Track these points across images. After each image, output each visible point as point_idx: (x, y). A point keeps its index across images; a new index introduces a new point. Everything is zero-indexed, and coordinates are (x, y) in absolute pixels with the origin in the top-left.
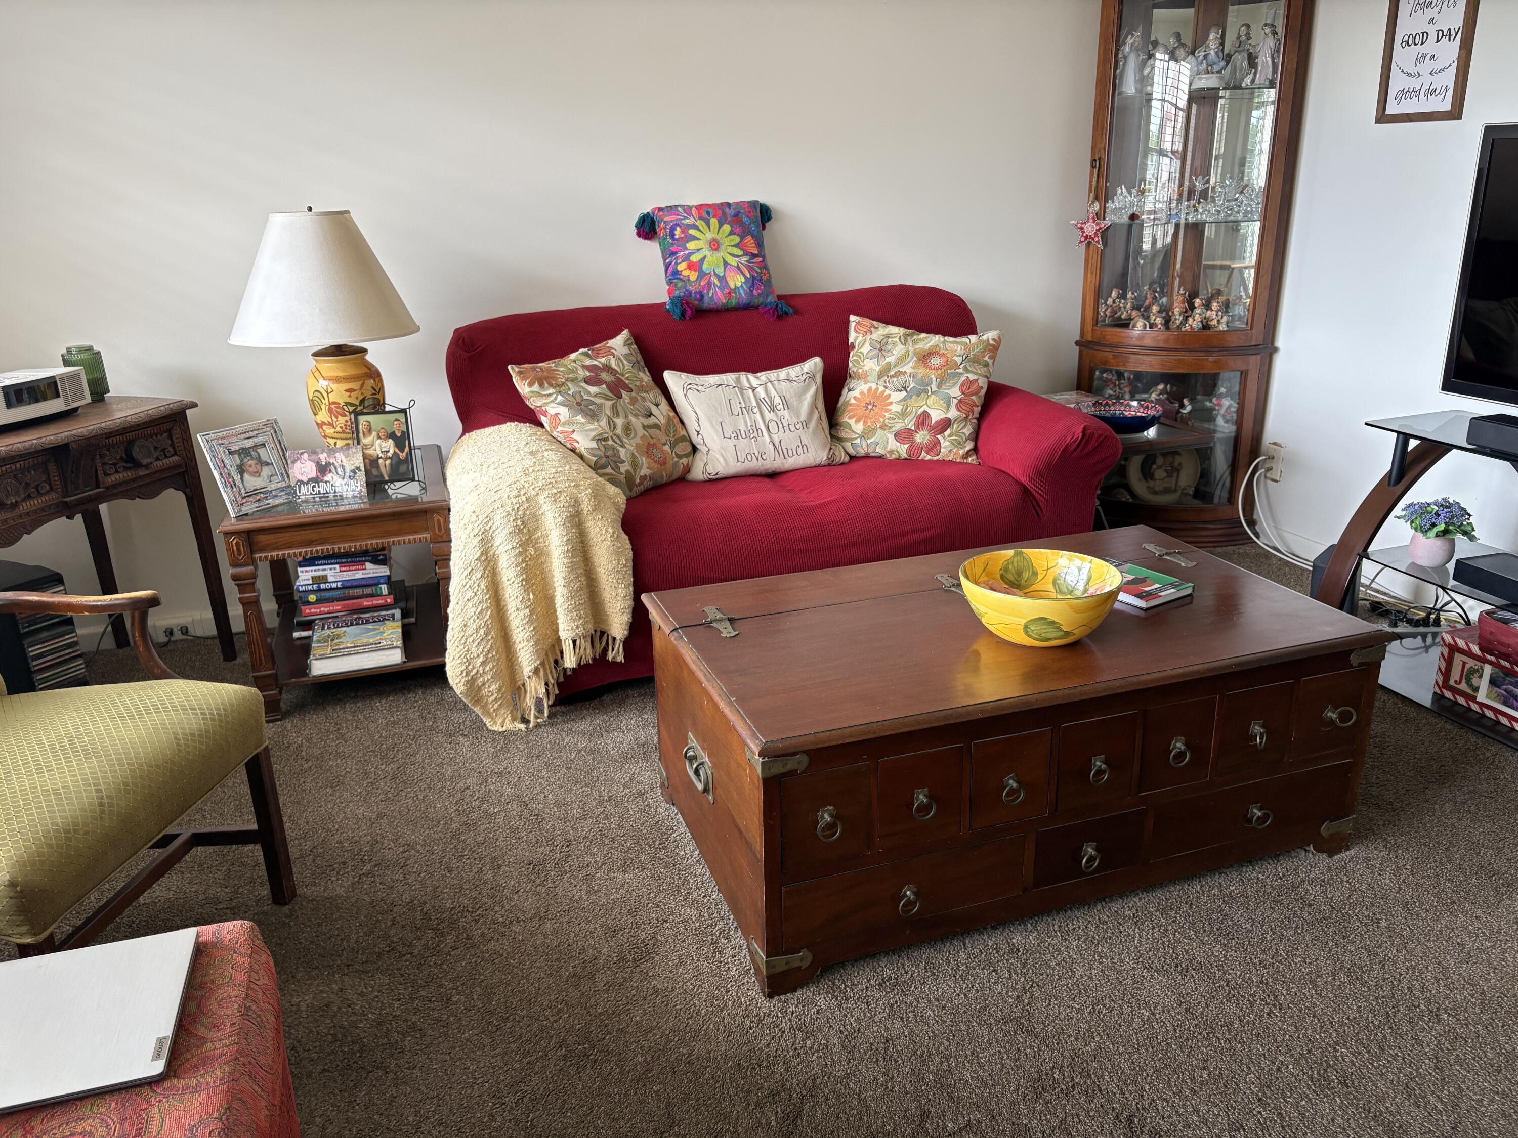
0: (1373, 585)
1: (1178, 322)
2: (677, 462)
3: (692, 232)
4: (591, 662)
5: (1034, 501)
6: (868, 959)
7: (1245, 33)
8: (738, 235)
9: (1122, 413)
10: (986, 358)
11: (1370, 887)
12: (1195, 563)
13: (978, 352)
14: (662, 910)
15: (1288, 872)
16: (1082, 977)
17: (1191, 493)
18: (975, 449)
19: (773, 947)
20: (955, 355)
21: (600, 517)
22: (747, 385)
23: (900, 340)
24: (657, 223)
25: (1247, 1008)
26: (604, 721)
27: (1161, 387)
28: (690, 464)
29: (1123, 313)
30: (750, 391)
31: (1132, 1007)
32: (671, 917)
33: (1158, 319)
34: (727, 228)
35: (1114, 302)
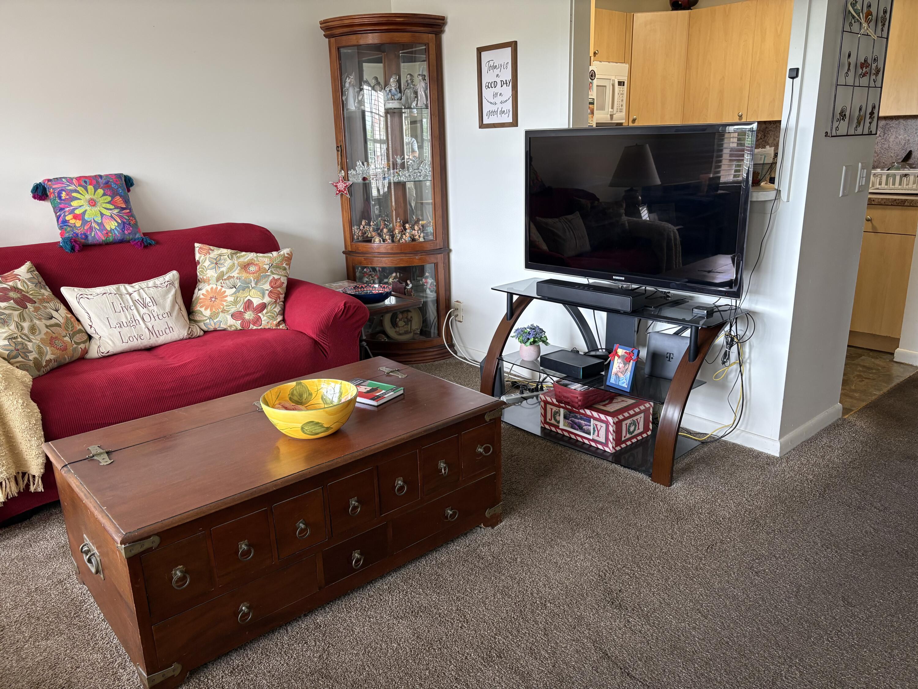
0: (512, 372)
1: (398, 238)
2: (76, 347)
3: (74, 194)
4: (16, 495)
5: (321, 348)
6: (223, 657)
7: (409, 79)
8: (110, 196)
9: (372, 292)
10: (284, 265)
11: (512, 541)
12: (406, 375)
13: (279, 262)
14: (76, 660)
15: (471, 542)
16: (358, 633)
17: (418, 332)
18: (284, 320)
19: (151, 668)
20: (264, 264)
21: (11, 393)
22: (125, 292)
23: (229, 257)
24: (47, 190)
25: (450, 627)
26: (33, 535)
27: (394, 275)
28: (87, 348)
29: (369, 234)
30: (128, 296)
31: (387, 644)
32: (82, 663)
33: (387, 236)
34: (100, 191)
35: (364, 227)
